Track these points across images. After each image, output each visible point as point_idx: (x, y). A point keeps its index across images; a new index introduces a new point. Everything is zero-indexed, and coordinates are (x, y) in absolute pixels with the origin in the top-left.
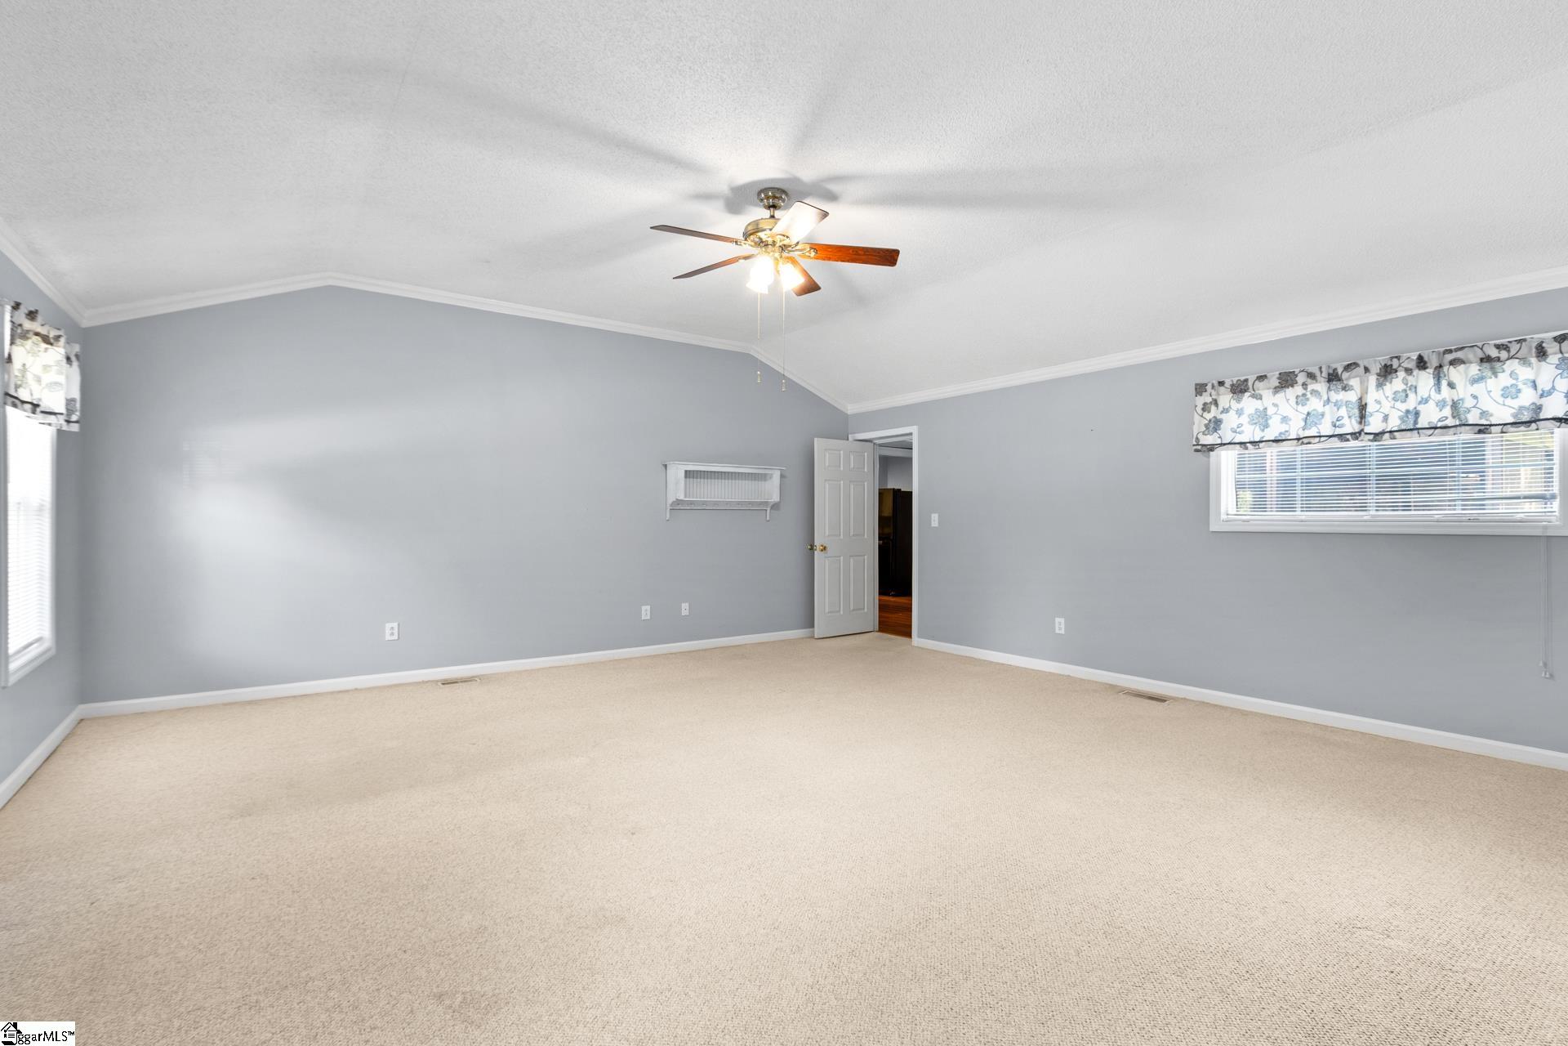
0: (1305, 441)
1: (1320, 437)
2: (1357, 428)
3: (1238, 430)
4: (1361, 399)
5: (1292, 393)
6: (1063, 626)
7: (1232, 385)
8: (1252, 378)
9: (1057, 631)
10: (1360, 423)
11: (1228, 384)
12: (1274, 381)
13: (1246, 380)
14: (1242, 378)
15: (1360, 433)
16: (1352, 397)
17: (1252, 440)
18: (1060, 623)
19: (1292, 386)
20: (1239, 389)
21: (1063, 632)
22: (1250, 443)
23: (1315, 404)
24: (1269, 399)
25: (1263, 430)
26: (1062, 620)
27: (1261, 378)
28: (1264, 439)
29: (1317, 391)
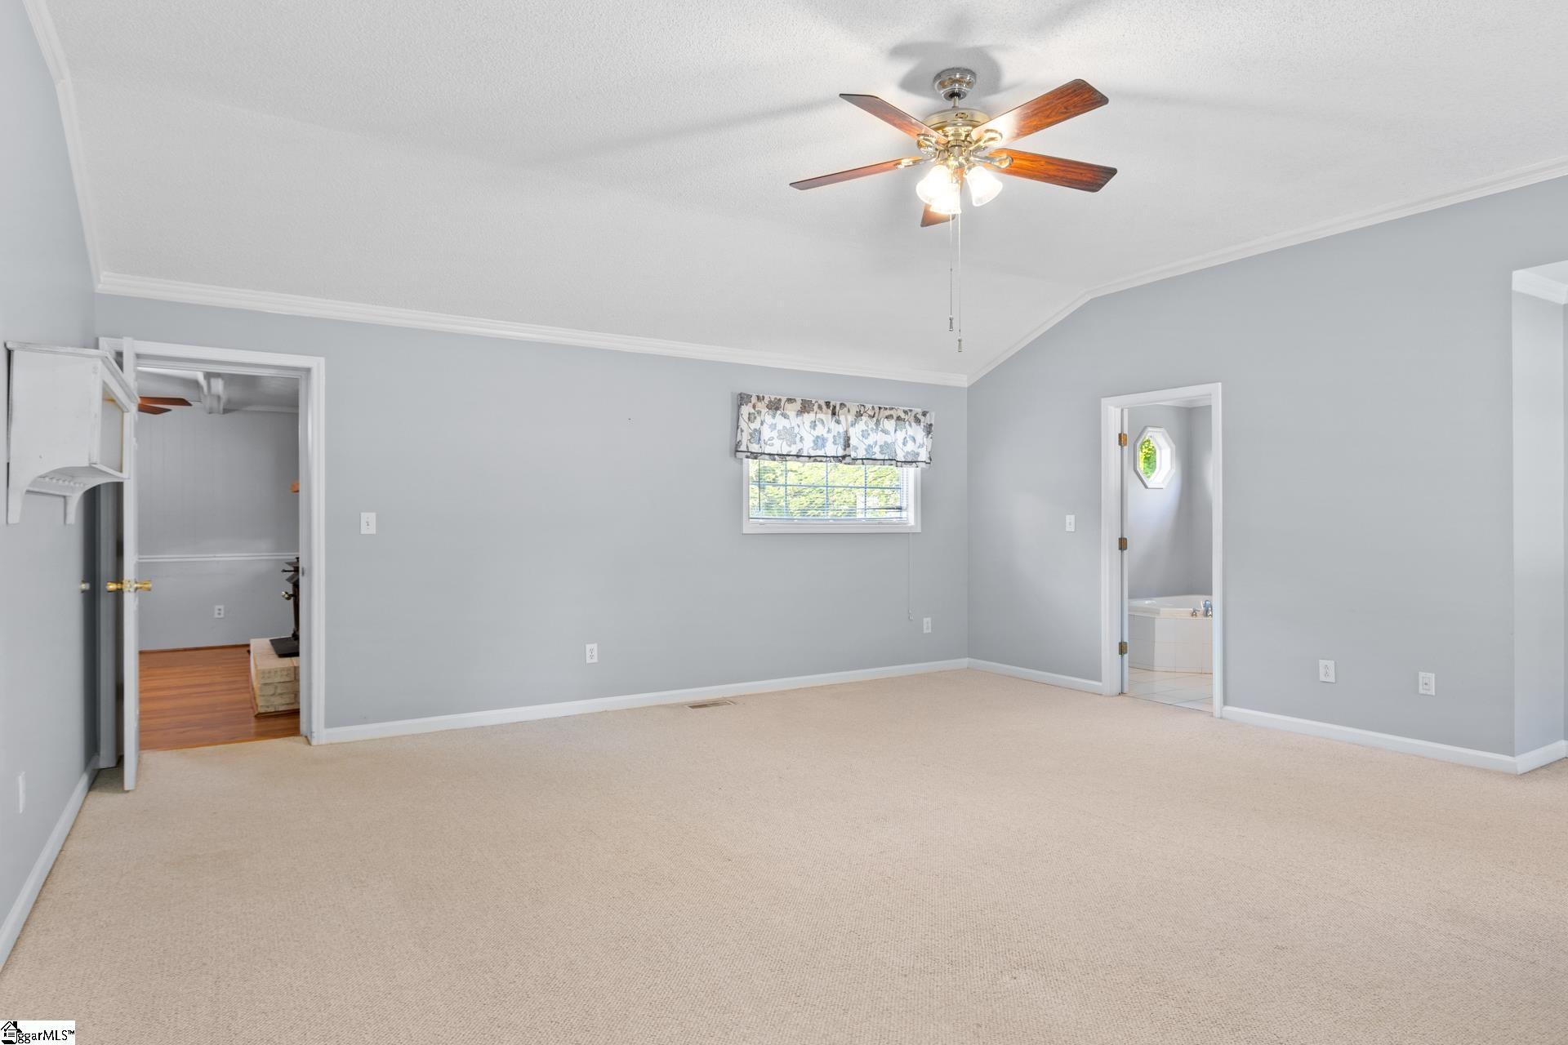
0: (819, 459)
1: (827, 457)
2: (841, 453)
3: (769, 442)
4: (846, 432)
5: (808, 418)
6: (595, 653)
7: (770, 402)
8: (784, 399)
9: (589, 661)
10: (845, 450)
11: (766, 400)
12: (798, 406)
13: (780, 400)
14: (778, 398)
15: (844, 457)
16: (841, 429)
17: (780, 453)
18: (591, 650)
19: (808, 413)
20: (775, 406)
21: (595, 660)
22: (777, 455)
23: (820, 430)
24: (794, 420)
25: (790, 446)
26: (595, 646)
27: (790, 400)
28: (791, 454)
29: (822, 420)
